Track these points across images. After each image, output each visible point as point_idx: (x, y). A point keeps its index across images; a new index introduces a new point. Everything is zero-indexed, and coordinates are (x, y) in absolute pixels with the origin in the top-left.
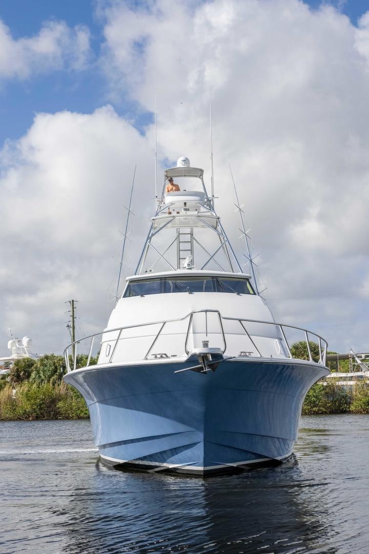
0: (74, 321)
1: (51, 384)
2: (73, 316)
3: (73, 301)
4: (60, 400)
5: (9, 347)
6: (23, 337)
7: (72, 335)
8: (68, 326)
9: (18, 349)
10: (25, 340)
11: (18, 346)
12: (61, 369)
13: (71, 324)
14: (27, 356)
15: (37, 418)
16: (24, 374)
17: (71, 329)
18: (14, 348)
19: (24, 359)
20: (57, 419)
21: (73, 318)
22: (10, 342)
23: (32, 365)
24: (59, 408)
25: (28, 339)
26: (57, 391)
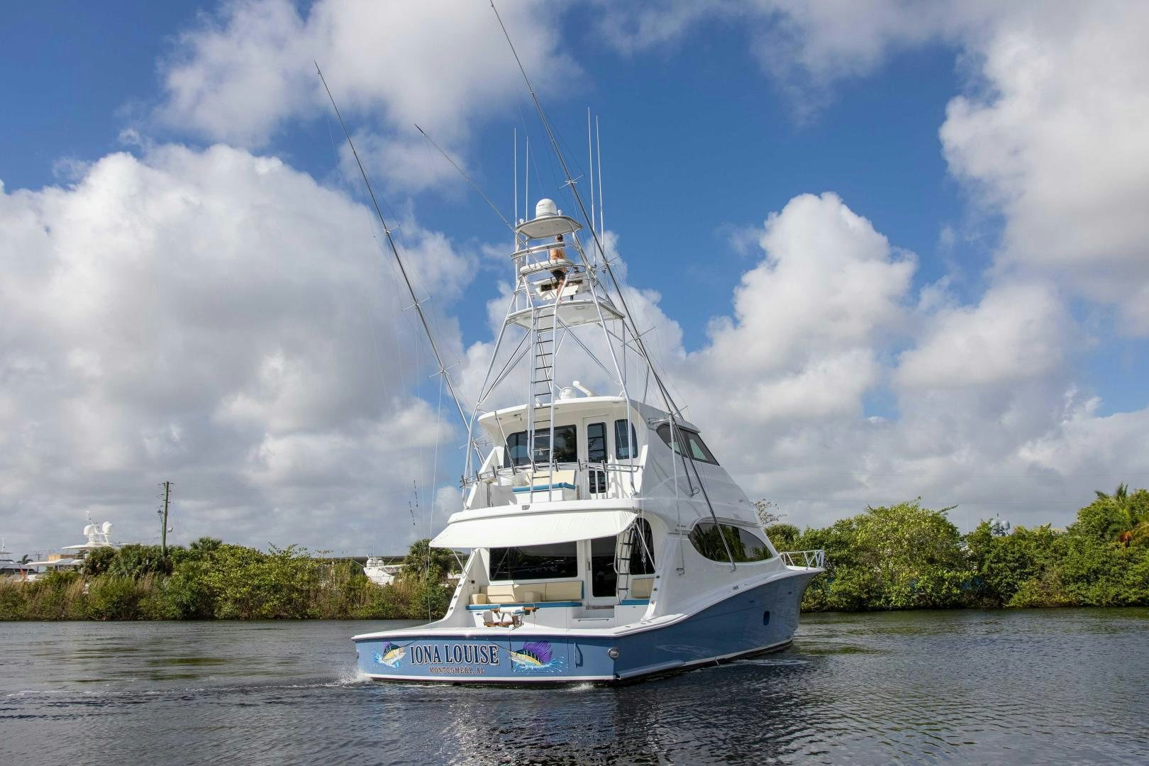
0: (167, 506)
1: (133, 579)
2: (167, 500)
3: (168, 483)
4: (142, 598)
5: (85, 533)
6: (104, 522)
7: (164, 522)
8: (160, 512)
9: (97, 536)
10: (106, 527)
11: (96, 532)
12: (147, 561)
13: (163, 509)
14: (107, 544)
15: (112, 618)
16: (101, 566)
17: (163, 515)
18: (91, 535)
19: (102, 548)
20: (136, 620)
21: (167, 502)
22: (87, 528)
23: (112, 555)
24: (140, 607)
25: (110, 524)
26: (140, 587)
